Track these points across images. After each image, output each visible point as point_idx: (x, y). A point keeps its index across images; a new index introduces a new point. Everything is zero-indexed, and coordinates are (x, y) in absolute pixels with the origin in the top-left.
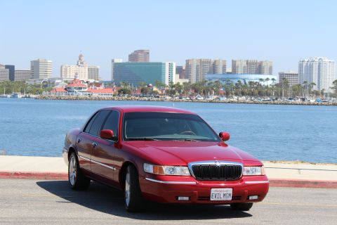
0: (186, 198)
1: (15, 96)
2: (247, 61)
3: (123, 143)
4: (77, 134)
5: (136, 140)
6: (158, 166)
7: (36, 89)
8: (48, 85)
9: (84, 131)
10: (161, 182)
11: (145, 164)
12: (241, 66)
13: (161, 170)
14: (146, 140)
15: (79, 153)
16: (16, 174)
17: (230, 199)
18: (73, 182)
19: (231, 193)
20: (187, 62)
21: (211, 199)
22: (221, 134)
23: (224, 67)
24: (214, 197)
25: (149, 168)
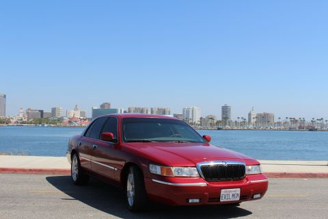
0: (197, 201)
1: (43, 125)
2: (158, 109)
3: (124, 144)
4: (78, 139)
5: (135, 141)
6: (165, 167)
7: (54, 122)
8: (60, 120)
9: (85, 135)
10: (170, 184)
11: (151, 165)
12: (155, 110)
13: (170, 171)
14: (144, 141)
15: (80, 154)
16: (30, 170)
17: (238, 199)
18: (75, 178)
19: (239, 192)
20: (129, 109)
21: (221, 201)
22: (204, 137)
23: (147, 112)
24: (223, 198)
25: (156, 170)
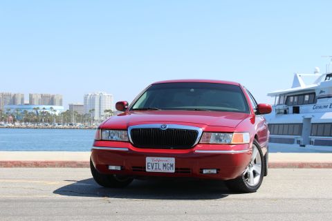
2: (42, 95)
12: (37, 99)
17: (173, 171)
19: (173, 163)
21: (147, 170)
23: (22, 100)
24: (151, 167)
